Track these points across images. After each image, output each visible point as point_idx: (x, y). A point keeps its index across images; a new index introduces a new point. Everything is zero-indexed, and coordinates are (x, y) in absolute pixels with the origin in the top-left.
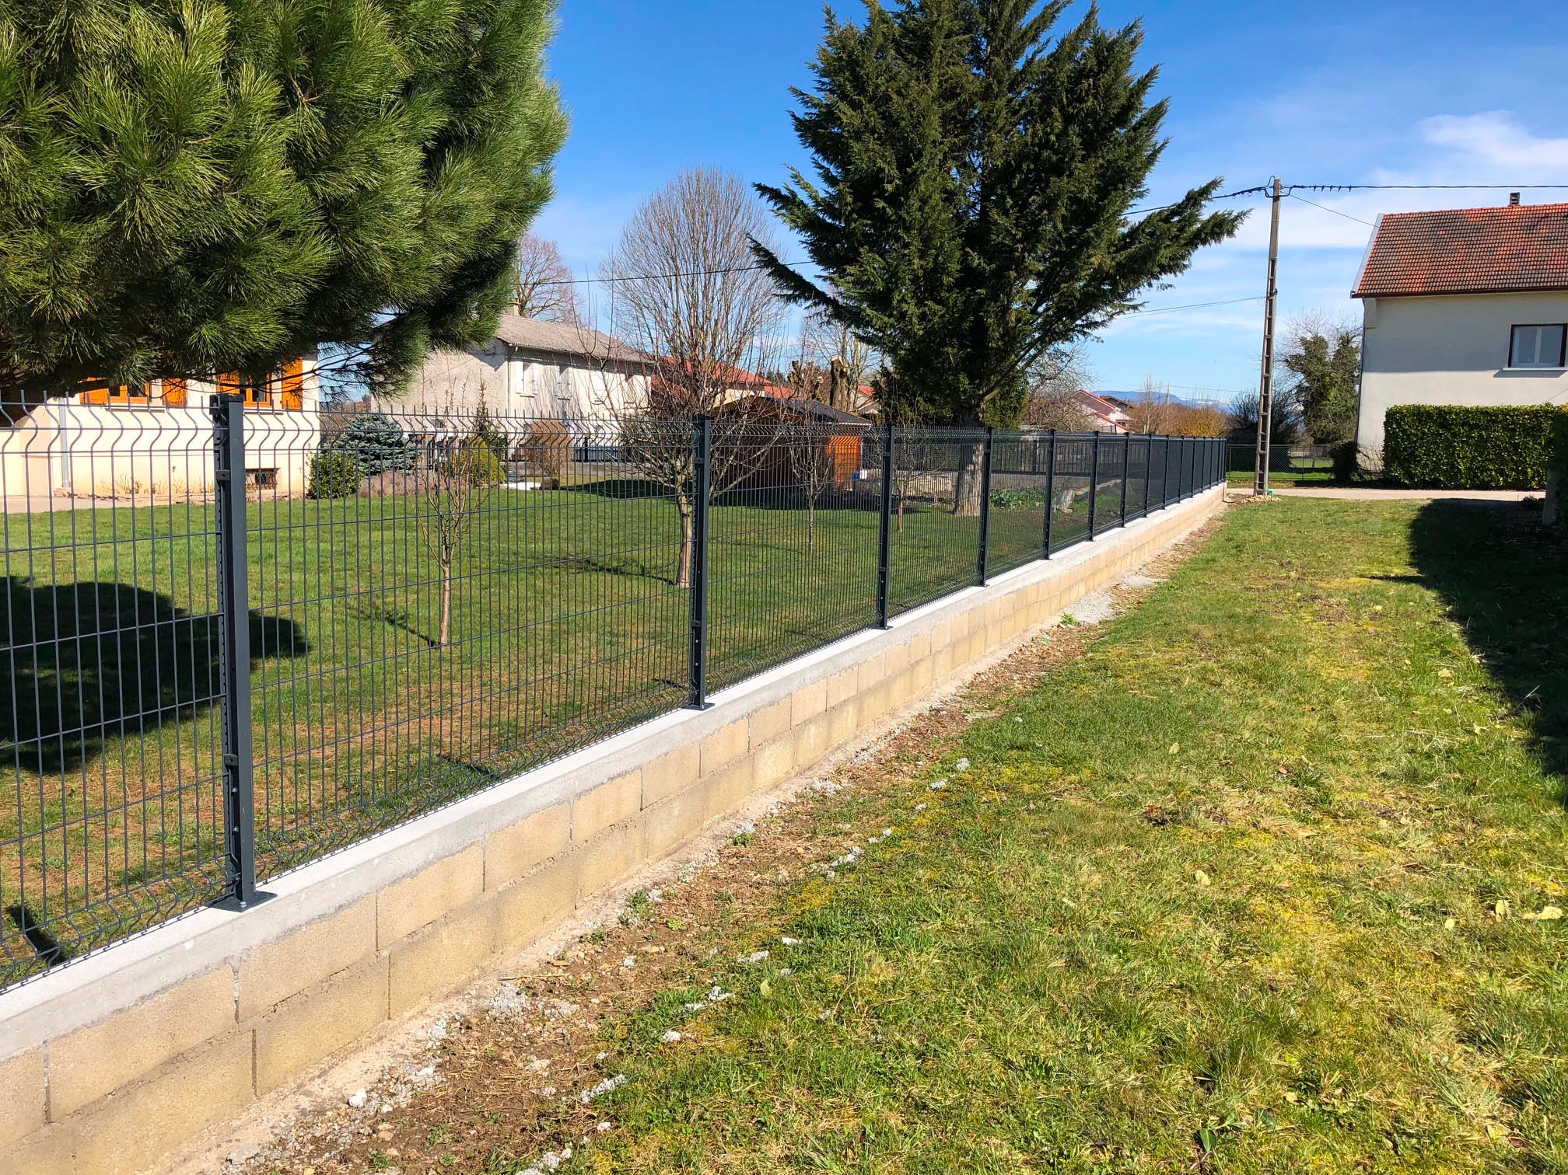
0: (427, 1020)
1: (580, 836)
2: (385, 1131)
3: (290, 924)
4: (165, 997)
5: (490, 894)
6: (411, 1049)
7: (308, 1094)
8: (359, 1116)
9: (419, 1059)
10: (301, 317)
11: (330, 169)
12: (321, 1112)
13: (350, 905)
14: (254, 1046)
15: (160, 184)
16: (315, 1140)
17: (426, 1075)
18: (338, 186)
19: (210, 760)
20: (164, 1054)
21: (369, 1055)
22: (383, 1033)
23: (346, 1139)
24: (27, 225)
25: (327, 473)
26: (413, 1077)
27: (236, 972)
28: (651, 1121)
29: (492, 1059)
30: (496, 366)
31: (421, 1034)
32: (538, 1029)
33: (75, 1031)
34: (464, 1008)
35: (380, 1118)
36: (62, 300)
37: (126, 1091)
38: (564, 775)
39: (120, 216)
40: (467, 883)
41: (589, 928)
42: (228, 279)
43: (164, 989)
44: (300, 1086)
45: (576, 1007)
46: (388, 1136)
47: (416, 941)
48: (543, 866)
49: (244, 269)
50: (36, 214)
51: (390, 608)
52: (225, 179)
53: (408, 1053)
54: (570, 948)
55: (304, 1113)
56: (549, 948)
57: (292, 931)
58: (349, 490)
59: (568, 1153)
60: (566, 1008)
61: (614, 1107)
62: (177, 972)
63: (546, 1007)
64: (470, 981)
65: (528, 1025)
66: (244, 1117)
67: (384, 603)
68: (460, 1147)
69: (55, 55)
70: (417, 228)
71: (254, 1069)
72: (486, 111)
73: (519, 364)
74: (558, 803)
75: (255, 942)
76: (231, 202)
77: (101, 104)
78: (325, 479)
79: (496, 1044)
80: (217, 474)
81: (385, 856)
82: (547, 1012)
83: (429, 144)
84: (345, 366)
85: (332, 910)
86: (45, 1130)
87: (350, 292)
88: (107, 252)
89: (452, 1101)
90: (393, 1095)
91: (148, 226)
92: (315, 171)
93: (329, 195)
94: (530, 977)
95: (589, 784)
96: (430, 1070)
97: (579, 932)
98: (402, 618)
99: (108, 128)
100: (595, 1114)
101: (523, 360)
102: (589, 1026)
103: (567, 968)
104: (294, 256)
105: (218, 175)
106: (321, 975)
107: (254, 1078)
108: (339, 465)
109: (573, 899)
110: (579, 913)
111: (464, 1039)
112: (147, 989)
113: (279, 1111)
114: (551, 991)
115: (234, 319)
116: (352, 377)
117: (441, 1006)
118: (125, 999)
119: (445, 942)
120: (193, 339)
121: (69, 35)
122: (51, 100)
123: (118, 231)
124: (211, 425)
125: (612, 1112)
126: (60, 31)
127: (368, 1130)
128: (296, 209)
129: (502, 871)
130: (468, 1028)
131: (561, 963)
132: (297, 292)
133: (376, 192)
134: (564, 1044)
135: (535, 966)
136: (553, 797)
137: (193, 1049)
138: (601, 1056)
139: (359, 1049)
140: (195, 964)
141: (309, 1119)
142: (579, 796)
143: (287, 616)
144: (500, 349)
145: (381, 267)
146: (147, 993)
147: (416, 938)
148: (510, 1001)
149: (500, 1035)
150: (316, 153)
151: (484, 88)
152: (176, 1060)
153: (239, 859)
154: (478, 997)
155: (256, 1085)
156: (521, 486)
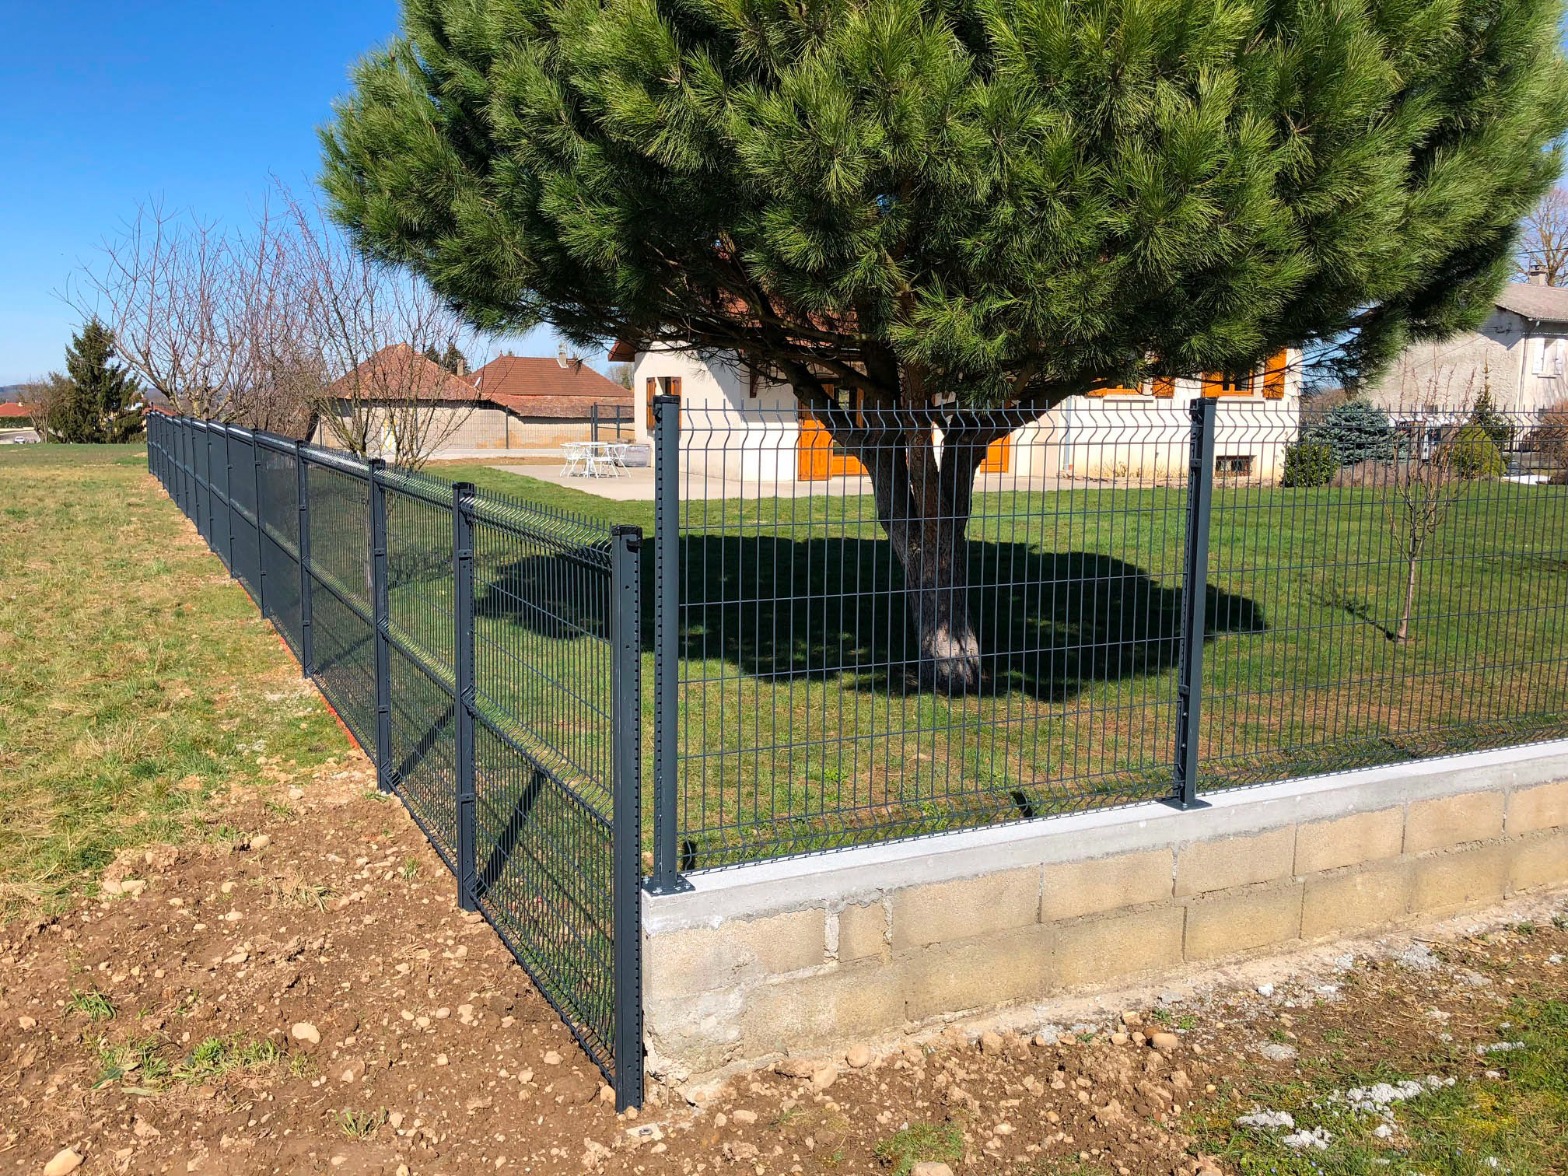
0: (1336, 951)
1: (1514, 828)
2: (1286, 1019)
3: (1221, 831)
4: (1123, 859)
5: (1407, 858)
6: (1316, 968)
7: (1225, 973)
8: (1266, 1002)
9: (1324, 978)
10: (1277, 324)
11: (1313, 190)
12: (1236, 990)
13: (1273, 829)
14: (1185, 920)
15: (1168, 225)
16: (1227, 1007)
17: (1329, 991)
18: (1322, 204)
19: (1168, 712)
20: (1119, 901)
21: (1280, 961)
22: (1293, 949)
23: (1253, 1014)
24: (1068, 267)
25: (1302, 462)
26: (1317, 990)
27: (1175, 856)
28: (1542, 1084)
29: (1394, 998)
30: (1510, 344)
31: (1327, 960)
32: (1444, 988)
33: (1061, 862)
34: (1372, 952)
35: (1280, 1009)
36: (1087, 323)
37: (1092, 919)
38: (1500, 765)
39: (1136, 255)
40: (1385, 841)
41: (1518, 919)
42: (1216, 296)
43: (1123, 852)
44: (1219, 966)
45: (1487, 981)
46: (1289, 1024)
47: (1330, 877)
48: (1469, 847)
49: (1231, 288)
50: (1075, 258)
51: (1350, 597)
52: (1220, 213)
53: (1314, 970)
54: (1493, 932)
55: (1220, 985)
56: (1470, 925)
57: (1222, 837)
58: (1323, 479)
59: (1451, 1081)
60: (1477, 979)
61: (1508, 1065)
62: (1132, 842)
63: (1456, 972)
64: (1382, 931)
65: (1434, 982)
66: (1173, 973)
67: (1345, 592)
68: (1352, 1051)
69: (1098, 133)
70: (1399, 229)
71: (1184, 937)
72: (1487, 101)
73: (1540, 341)
74: (1492, 791)
75: (1192, 837)
76: (1224, 232)
77: (1130, 167)
78: (1299, 467)
79: (1400, 987)
80: (1191, 462)
81: (1308, 796)
82: (1455, 976)
83: (1420, 145)
84: (1319, 362)
85: (1257, 830)
86: (1037, 927)
87: (1325, 297)
88: (1123, 283)
89: (1350, 1017)
90: (1296, 996)
91: (1156, 260)
92: (1300, 193)
93: (1311, 212)
94: (1444, 945)
95: (1527, 780)
96: (1333, 989)
97: (1504, 920)
98: (1362, 608)
99: (1134, 186)
100: (1486, 1063)
101: (1545, 336)
102: (1498, 999)
103: (1485, 948)
104: (1276, 273)
105: (1216, 211)
106: (1243, 881)
107: (1183, 945)
108: (1315, 454)
109: (1502, 888)
110: (1507, 904)
111: (1369, 975)
112: (1113, 847)
113: (1200, 977)
114: (1464, 962)
115: (1219, 331)
116: (1325, 372)
117: (1350, 943)
118: (1095, 851)
119: (1359, 888)
120: (1184, 349)
121: (1111, 114)
122: (1094, 169)
123: (1132, 264)
124: (1189, 423)
125: (1503, 1066)
126: (1103, 113)
127: (1271, 1014)
128: (1281, 230)
129: (1422, 839)
130: (1374, 968)
131: (1480, 942)
132: (1275, 303)
133: (1357, 203)
134: (1470, 1007)
135: (1452, 937)
136: (1486, 783)
137: (1140, 905)
138: (1506, 1025)
139: (1270, 954)
140: (1145, 841)
141: (1224, 991)
142: (1517, 788)
143: (1248, 596)
144: (1517, 325)
145: (1356, 272)
146: (1111, 851)
147: (1330, 875)
148: (1419, 958)
149: (1404, 982)
150: (1302, 177)
151: (1485, 79)
152: (1128, 909)
153: (1184, 769)
154: (1388, 947)
155: (1184, 952)
156: (1524, 480)
